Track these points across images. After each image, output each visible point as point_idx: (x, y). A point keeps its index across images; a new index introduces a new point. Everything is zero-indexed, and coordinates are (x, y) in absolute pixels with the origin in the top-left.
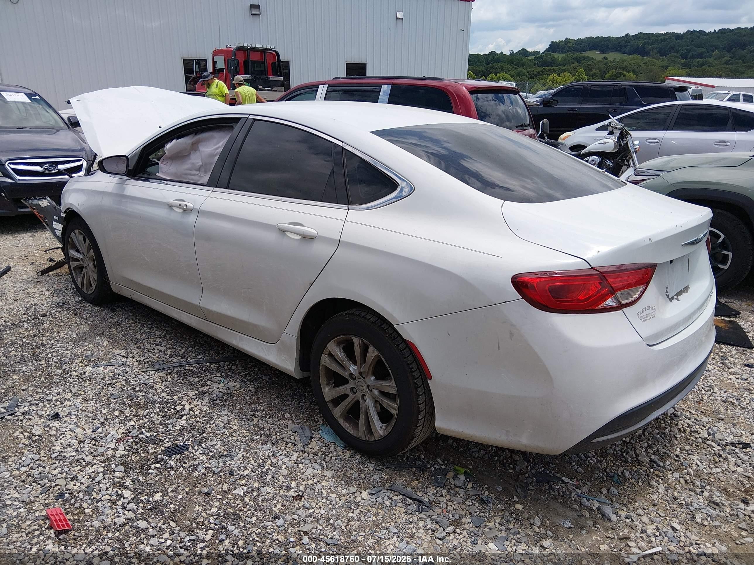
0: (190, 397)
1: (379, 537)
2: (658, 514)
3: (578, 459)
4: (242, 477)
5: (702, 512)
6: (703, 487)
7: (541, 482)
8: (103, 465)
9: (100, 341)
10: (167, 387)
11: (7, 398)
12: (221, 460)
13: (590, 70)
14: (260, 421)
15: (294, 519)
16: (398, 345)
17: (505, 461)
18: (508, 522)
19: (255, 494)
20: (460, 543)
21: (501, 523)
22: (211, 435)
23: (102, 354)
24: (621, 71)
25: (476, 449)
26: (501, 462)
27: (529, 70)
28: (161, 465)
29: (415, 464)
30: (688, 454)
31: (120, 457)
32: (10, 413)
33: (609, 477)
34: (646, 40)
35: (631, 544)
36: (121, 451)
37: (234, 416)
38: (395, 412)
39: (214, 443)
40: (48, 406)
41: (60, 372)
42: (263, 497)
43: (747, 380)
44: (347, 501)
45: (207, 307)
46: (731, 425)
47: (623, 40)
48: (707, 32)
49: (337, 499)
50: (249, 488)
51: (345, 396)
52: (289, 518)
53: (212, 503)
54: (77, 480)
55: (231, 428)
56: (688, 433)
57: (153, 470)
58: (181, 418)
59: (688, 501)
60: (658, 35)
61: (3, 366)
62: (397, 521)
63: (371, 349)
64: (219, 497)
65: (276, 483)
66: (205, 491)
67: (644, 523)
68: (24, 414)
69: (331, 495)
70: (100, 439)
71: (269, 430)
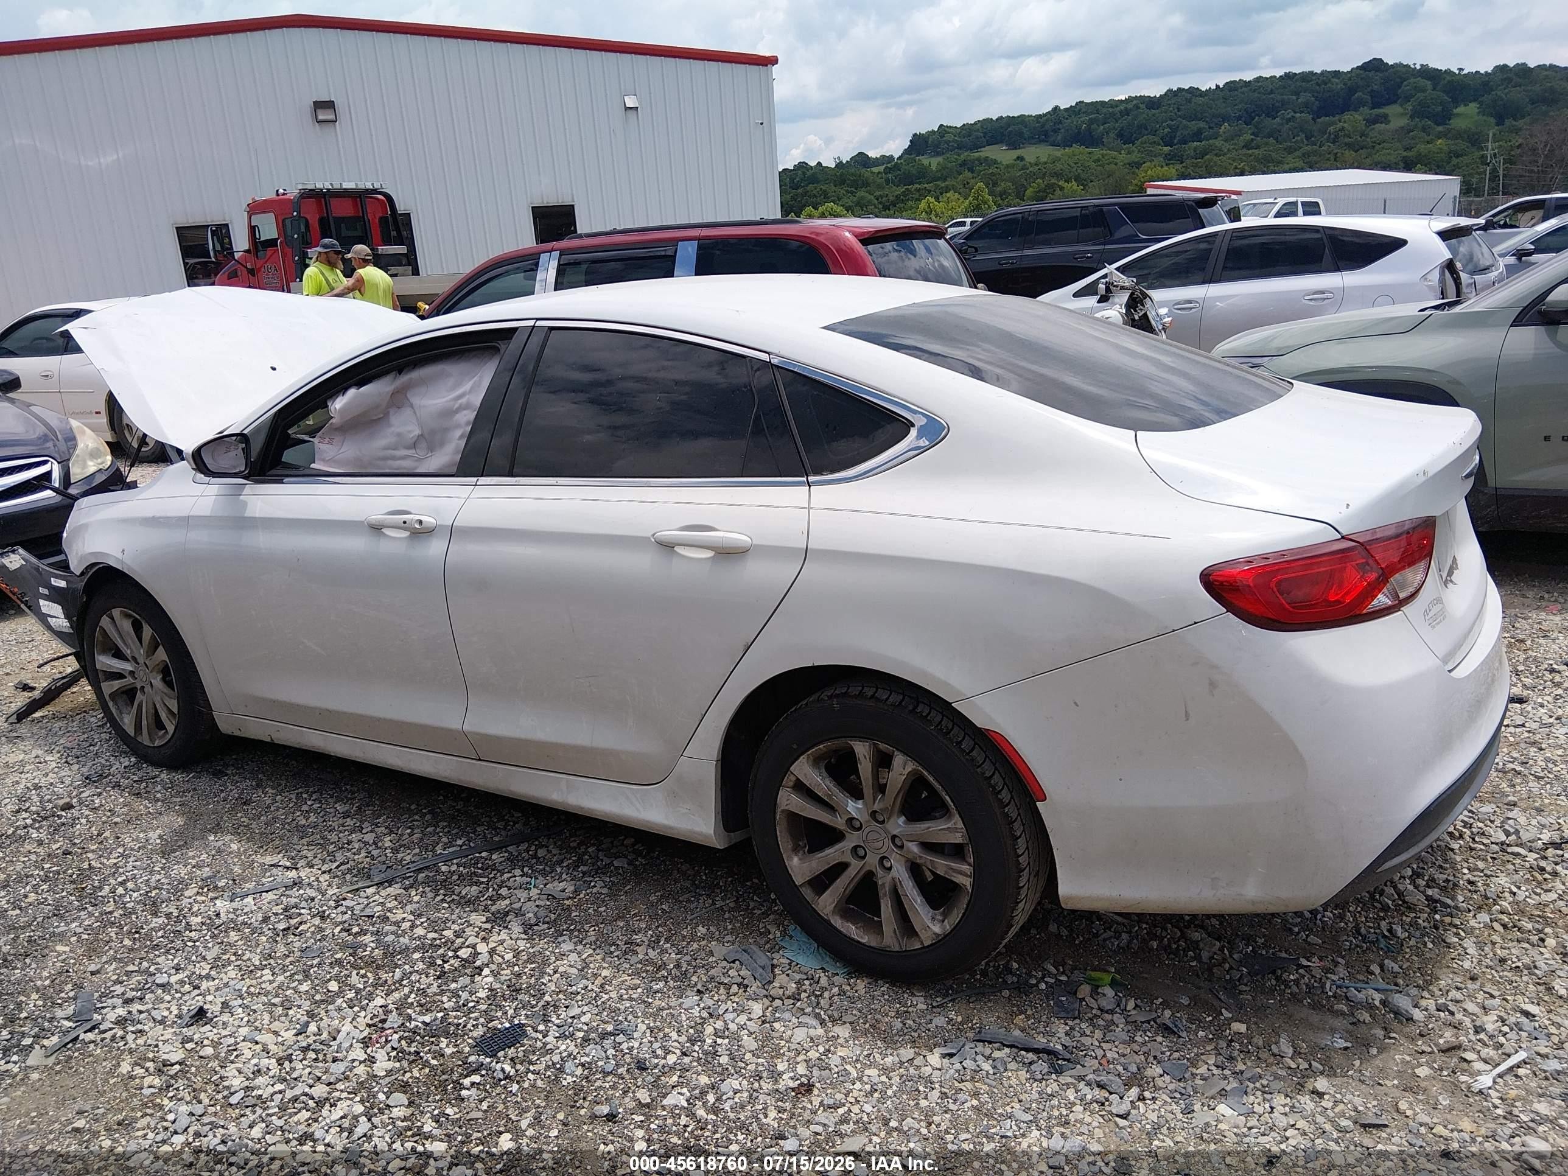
0: (480, 928)
1: (1002, 1137)
2: (1488, 993)
3: (1299, 920)
4: (667, 1069)
5: (1559, 977)
6: (1540, 931)
7: (1258, 974)
8: (358, 1099)
9: (221, 843)
10: (420, 916)
11: (63, 995)
12: (607, 1043)
13: (995, 184)
14: (650, 951)
15: (817, 1134)
16: (959, 743)
17: (1174, 946)
18: (1231, 1058)
19: (711, 1098)
20: (1162, 1117)
21: (1219, 1063)
22: (561, 996)
23: (237, 870)
24: (1053, 181)
25: (1109, 933)
26: (1167, 949)
27: (878, 193)
28: (482, 1076)
29: (1005, 982)
30: (1486, 875)
31: (386, 1076)
32: (88, 1026)
33: (1369, 942)
34: (1093, 116)
35: (1469, 1056)
36: (383, 1065)
37: (591, 951)
38: (966, 882)
39: (575, 1011)
40: (168, 998)
41: (160, 921)
42: (730, 1102)
43: (1523, 726)
44: (905, 1079)
45: (483, 731)
46: (1534, 813)
47: (1047, 120)
48: (1204, 89)
49: (884, 1078)
50: (693, 1090)
51: (842, 867)
52: (804, 1132)
53: (630, 1134)
54: (314, 1141)
55: (596, 976)
56: (1468, 839)
57: (468, 1089)
58: (480, 975)
59: (1526, 960)
60: (1113, 104)
61: (23, 928)
62: (1021, 1097)
63: (899, 759)
64: (639, 1118)
65: (745, 1068)
66: (605, 1112)
67: (1473, 1014)
68: (121, 1022)
69: (867, 1072)
70: (322, 1047)
71: (678, 966)
